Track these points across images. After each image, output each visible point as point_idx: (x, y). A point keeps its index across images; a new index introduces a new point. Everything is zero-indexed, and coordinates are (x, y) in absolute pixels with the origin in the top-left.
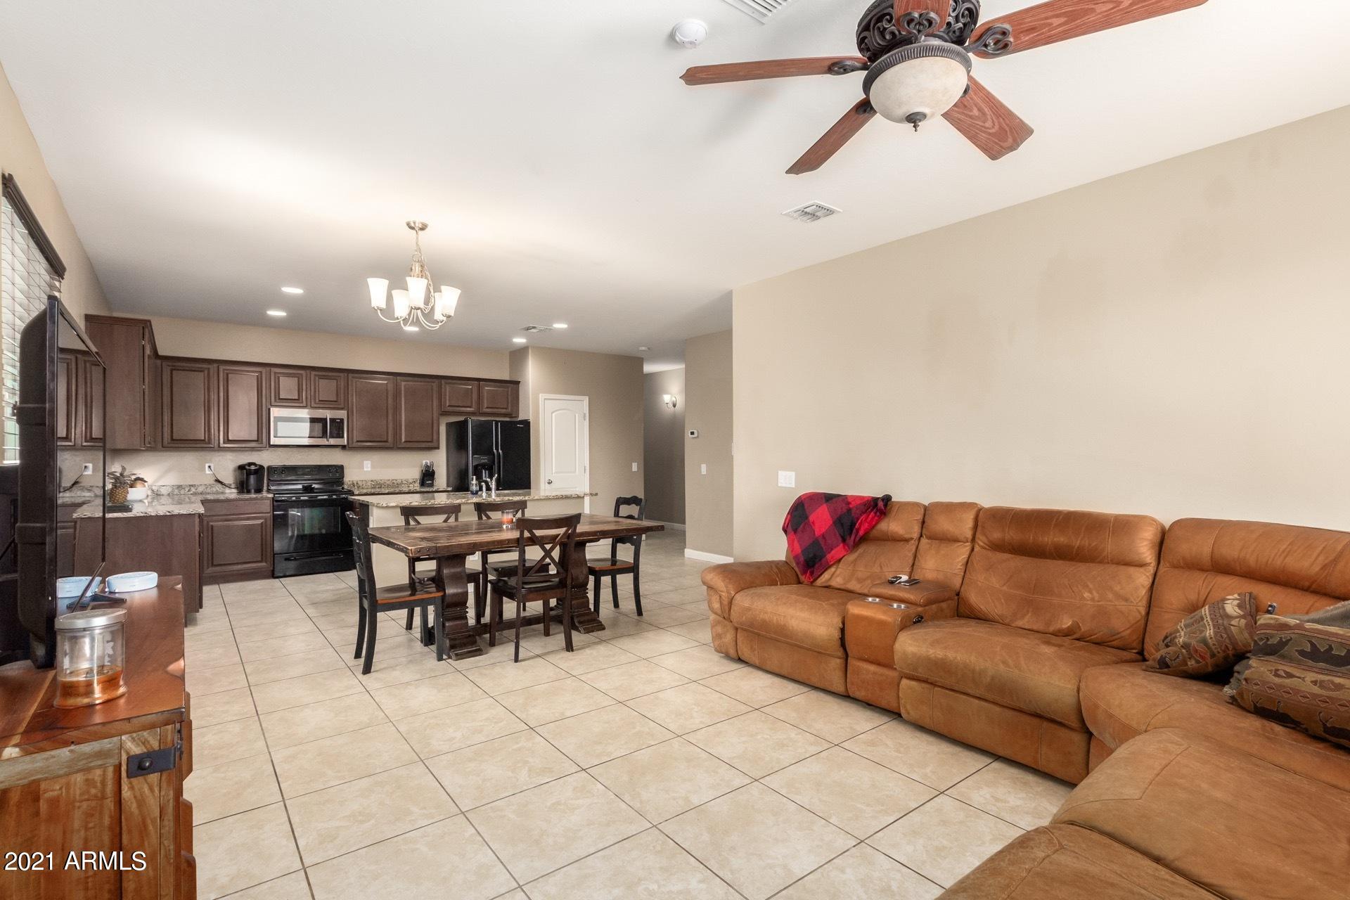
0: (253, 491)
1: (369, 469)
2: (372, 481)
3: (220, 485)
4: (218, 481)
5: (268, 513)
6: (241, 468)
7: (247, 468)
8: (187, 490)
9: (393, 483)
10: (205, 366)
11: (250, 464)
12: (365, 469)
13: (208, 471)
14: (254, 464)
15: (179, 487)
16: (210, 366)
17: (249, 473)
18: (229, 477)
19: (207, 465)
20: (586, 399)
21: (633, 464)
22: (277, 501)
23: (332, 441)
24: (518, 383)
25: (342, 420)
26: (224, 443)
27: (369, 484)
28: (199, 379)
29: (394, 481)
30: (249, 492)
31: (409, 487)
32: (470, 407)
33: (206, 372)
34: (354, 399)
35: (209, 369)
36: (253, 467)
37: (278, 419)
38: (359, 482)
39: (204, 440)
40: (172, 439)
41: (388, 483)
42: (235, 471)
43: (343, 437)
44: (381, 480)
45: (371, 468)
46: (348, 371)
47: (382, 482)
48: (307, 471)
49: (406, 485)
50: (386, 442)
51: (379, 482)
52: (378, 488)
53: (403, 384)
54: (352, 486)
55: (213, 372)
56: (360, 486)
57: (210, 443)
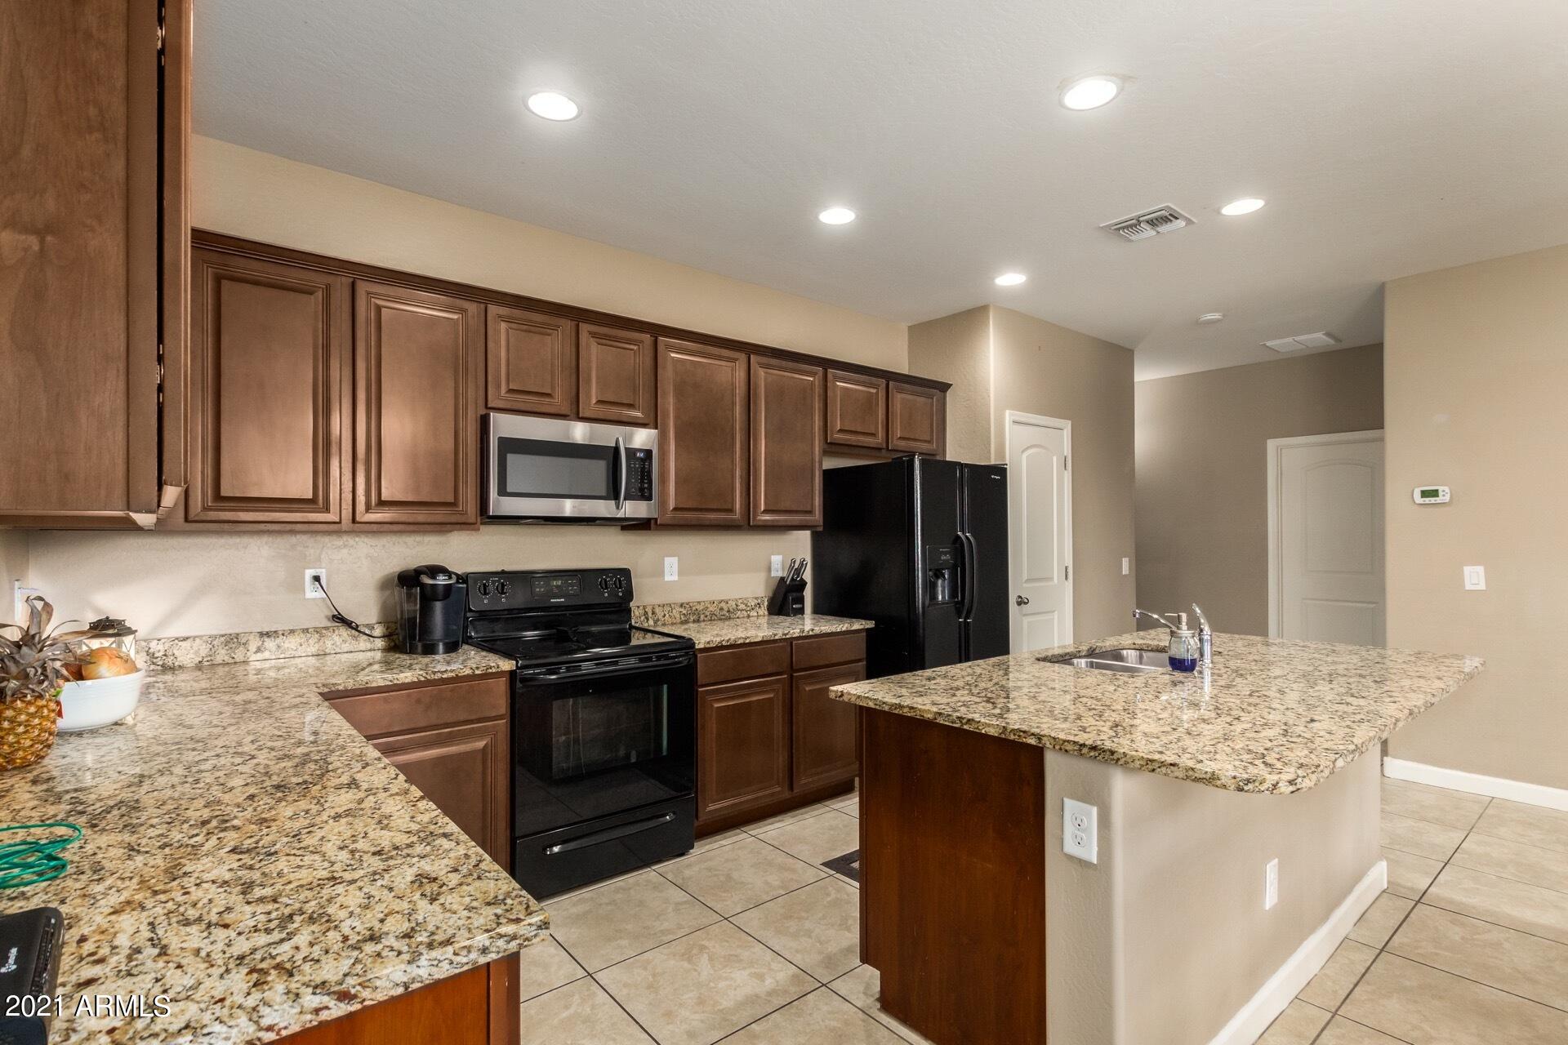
0: (441, 647)
1: (675, 578)
2: (681, 606)
3: (344, 632)
4: (340, 619)
5: (500, 717)
6: (408, 579)
7: (428, 581)
8: (253, 648)
9: (722, 609)
10: (320, 280)
11: (434, 571)
12: (668, 578)
13: (312, 593)
14: (442, 570)
15: (231, 640)
16: (330, 279)
17: (429, 596)
18: (367, 608)
19: (309, 573)
20: (1067, 425)
21: (1122, 562)
22: (524, 680)
23: (632, 509)
24: (944, 387)
25: (650, 453)
26: (368, 508)
27: (676, 612)
28: (302, 317)
29: (723, 604)
30: (429, 650)
31: (749, 616)
32: (873, 435)
33: (320, 294)
34: (669, 403)
35: (328, 287)
36: (441, 580)
37: (511, 446)
38: (657, 610)
39: (313, 501)
40: (218, 497)
41: (712, 608)
42: (385, 585)
43: (650, 498)
44: (699, 603)
45: (680, 573)
46: (657, 331)
47: (700, 607)
48: (557, 587)
49: (744, 612)
50: (731, 511)
51: (694, 608)
52: (694, 621)
53: (762, 372)
54: (643, 618)
55: (341, 296)
56: (658, 620)
57: (327, 510)
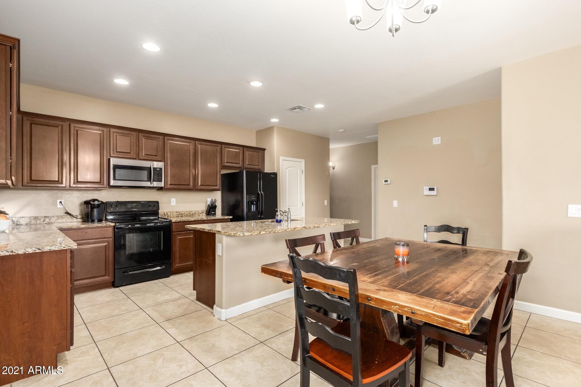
0: (96, 220)
1: (175, 204)
2: (176, 212)
3: (69, 216)
4: (67, 213)
5: (110, 238)
6: (87, 203)
7: (92, 203)
8: (42, 220)
9: (190, 213)
10: (61, 123)
11: (94, 200)
12: (172, 204)
13: (59, 206)
14: (97, 200)
15: (36, 218)
16: (63, 123)
17: (93, 207)
18: (76, 211)
19: (59, 201)
20: (303, 161)
21: (325, 201)
22: (117, 228)
23: (155, 184)
24: (264, 150)
25: (161, 169)
26: (74, 183)
27: (175, 214)
28: (54, 133)
29: (190, 212)
30: (93, 221)
31: (199, 216)
32: (238, 164)
33: (60, 127)
34: (168, 155)
35: (62, 126)
36: (96, 203)
37: (116, 167)
38: (168, 213)
39: (58, 181)
40: (31, 180)
41: (187, 213)
42: (81, 205)
43: (161, 181)
44: (182, 211)
45: (176, 203)
46: (164, 135)
47: (183, 213)
48: (134, 206)
49: (198, 215)
50: (189, 185)
51: (181, 213)
52: (181, 217)
53: (199, 146)
54: (164, 215)
55: (66, 128)
56: (169, 216)
57: (62, 183)
